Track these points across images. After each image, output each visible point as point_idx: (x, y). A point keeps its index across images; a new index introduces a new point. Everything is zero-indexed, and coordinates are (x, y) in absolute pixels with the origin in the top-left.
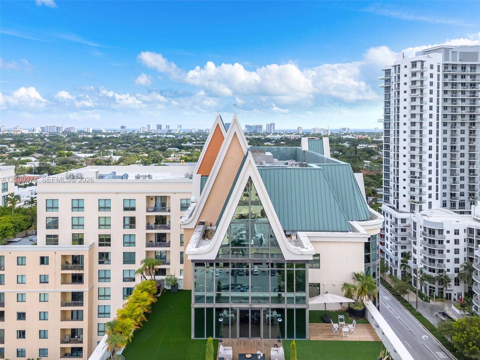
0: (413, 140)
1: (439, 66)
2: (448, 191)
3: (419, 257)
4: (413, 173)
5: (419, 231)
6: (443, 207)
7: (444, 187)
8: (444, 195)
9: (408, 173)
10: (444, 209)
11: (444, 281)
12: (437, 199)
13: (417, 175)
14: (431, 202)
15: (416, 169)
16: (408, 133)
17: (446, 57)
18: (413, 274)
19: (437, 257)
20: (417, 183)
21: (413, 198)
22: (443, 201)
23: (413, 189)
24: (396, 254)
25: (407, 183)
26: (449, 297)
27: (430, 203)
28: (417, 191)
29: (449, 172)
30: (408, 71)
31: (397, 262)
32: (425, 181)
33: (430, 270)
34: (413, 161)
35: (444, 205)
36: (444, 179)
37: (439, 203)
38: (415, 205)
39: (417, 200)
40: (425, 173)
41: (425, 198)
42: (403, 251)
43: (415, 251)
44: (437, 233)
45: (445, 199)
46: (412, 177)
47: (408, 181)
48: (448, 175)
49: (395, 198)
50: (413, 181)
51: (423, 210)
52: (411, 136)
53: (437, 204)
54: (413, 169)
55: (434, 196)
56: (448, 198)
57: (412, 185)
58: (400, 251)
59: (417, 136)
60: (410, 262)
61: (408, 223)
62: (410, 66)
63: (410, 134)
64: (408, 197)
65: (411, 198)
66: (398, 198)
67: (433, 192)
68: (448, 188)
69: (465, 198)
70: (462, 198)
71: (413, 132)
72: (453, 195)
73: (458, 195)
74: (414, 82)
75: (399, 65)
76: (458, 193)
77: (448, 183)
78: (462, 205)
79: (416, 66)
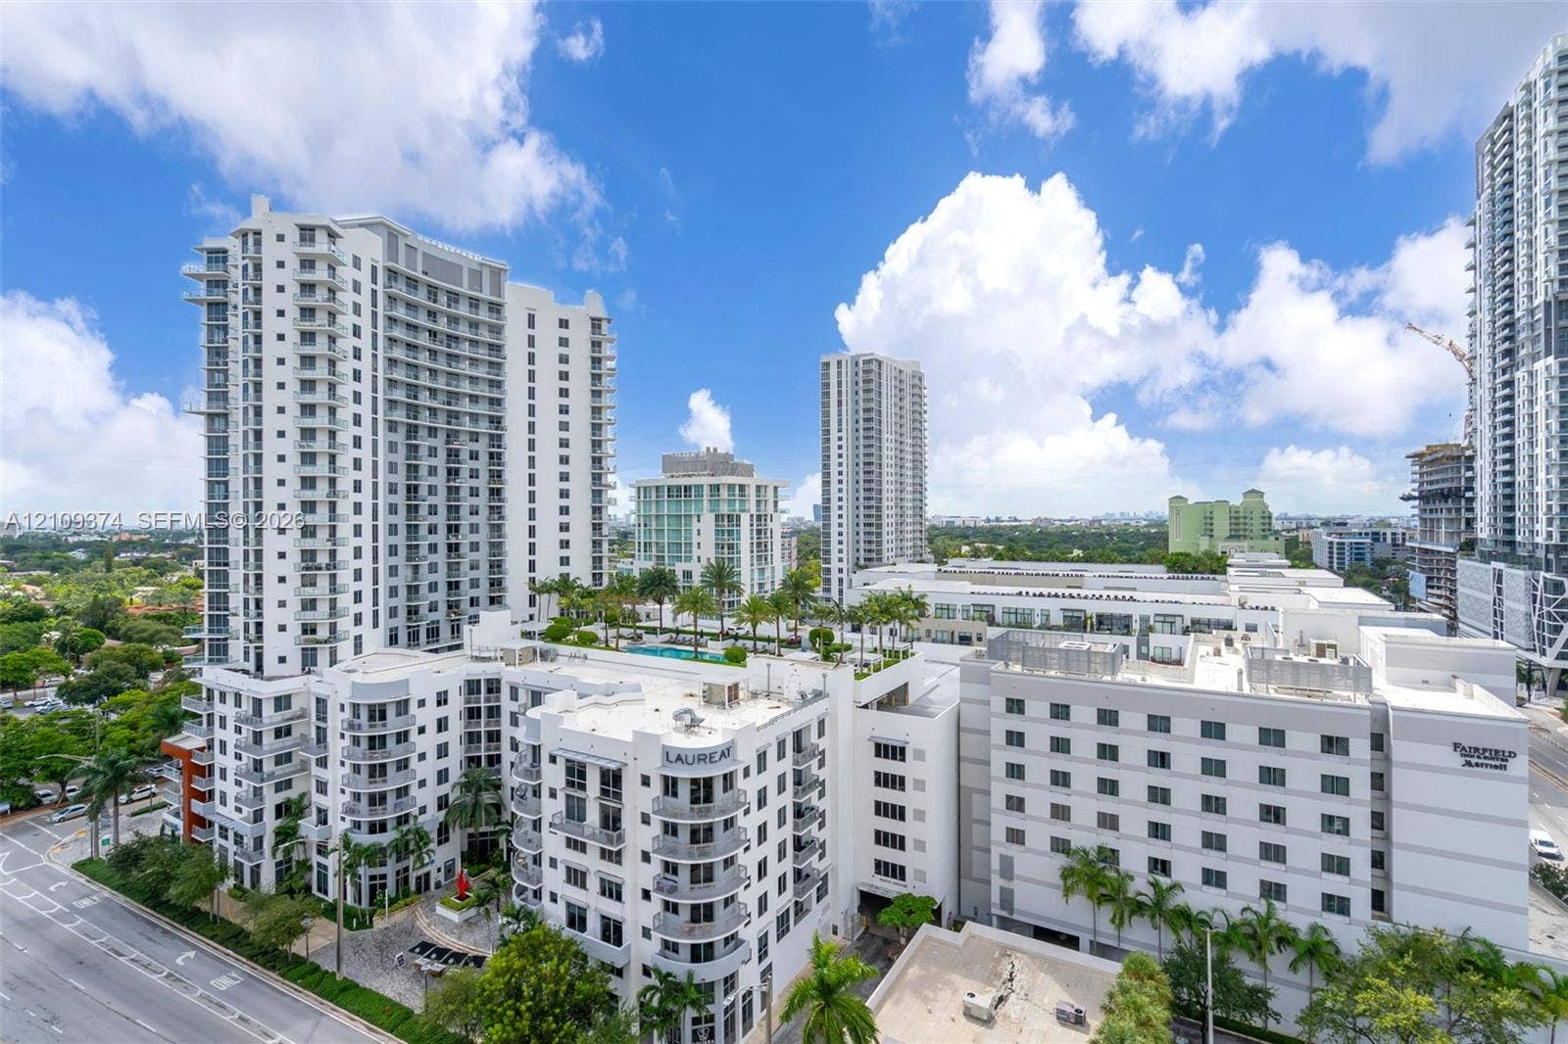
0: (309, 458)
1: (374, 269)
2: (401, 602)
3: (334, 802)
4: (309, 555)
5: (336, 720)
6: (391, 644)
7: (393, 592)
8: (393, 612)
9: (294, 557)
10: (393, 650)
11: (411, 844)
12: (376, 625)
13: (323, 559)
14: (360, 636)
15: (320, 543)
16: (293, 435)
17: (392, 250)
18: (315, 858)
19: (392, 782)
20: (323, 582)
21: (309, 629)
22: (391, 630)
23: (310, 605)
24: (258, 816)
25: (291, 592)
26: (424, 883)
27: (358, 639)
28: (323, 608)
29: (402, 552)
30: (289, 251)
31: (259, 842)
32: (345, 577)
33: (373, 828)
34: (310, 519)
35: (393, 640)
36: (393, 571)
37: (381, 634)
38: (315, 649)
39: (323, 633)
40: (345, 554)
41: (345, 624)
42: (281, 797)
43: (322, 788)
44: (391, 713)
45: (394, 623)
46: (307, 568)
47: (294, 580)
48: (400, 560)
49: (251, 642)
50: (309, 582)
51: (341, 661)
52: (301, 447)
53: (374, 639)
54: (309, 544)
55: (368, 619)
56: (401, 621)
57: (309, 592)
58: (271, 799)
59: (321, 444)
60: (308, 826)
61: (296, 706)
62: (294, 235)
63: (299, 438)
64: (294, 629)
65: (305, 632)
66: (260, 639)
67: (366, 607)
68: (403, 592)
69: (441, 614)
70: (433, 616)
71: (308, 434)
72: (412, 612)
73: (424, 611)
74: (308, 288)
75: (258, 233)
76: (424, 605)
77: (402, 580)
78: (433, 633)
79: (312, 240)
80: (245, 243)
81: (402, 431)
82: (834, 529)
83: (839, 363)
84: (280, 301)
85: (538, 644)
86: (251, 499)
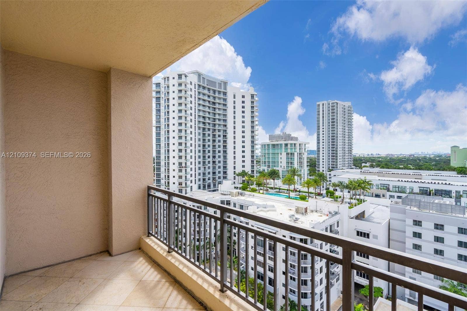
0: (180, 137)
1: (195, 84)
2: (201, 177)
4: (180, 164)
6: (199, 189)
7: (199, 174)
8: (199, 180)
9: (177, 164)
10: (199, 190)
12: (195, 183)
13: (184, 165)
14: (192, 186)
15: (183, 160)
17: (199, 80)
20: (184, 171)
21: (180, 184)
22: (199, 185)
23: (180, 177)
25: (176, 173)
27: (191, 187)
28: (184, 178)
29: (202, 163)
30: (176, 82)
32: (188, 170)
34: (181, 154)
35: (199, 188)
36: (199, 168)
37: (197, 186)
38: (182, 189)
39: (184, 185)
40: (188, 164)
41: (189, 183)
44: (203, 209)
46: (180, 167)
47: (177, 170)
48: (201, 165)
49: (166, 187)
50: (180, 171)
51: (188, 193)
52: (179, 134)
53: (195, 187)
54: (180, 161)
55: (194, 182)
56: (201, 182)
57: (180, 174)
59: (183, 134)
62: (177, 77)
63: (178, 132)
64: (177, 184)
65: (179, 185)
66: (169, 186)
67: (193, 178)
68: (202, 174)
69: (211, 181)
70: (209, 181)
71: (180, 131)
72: (204, 180)
73: (207, 180)
74: (180, 91)
75: (168, 78)
76: (207, 178)
77: (202, 171)
78: (209, 186)
79: (181, 78)
80: (165, 81)
81: (202, 129)
82: (321, 158)
83: (323, 104)
84: (174, 95)
85: (240, 191)
86: (167, 149)
